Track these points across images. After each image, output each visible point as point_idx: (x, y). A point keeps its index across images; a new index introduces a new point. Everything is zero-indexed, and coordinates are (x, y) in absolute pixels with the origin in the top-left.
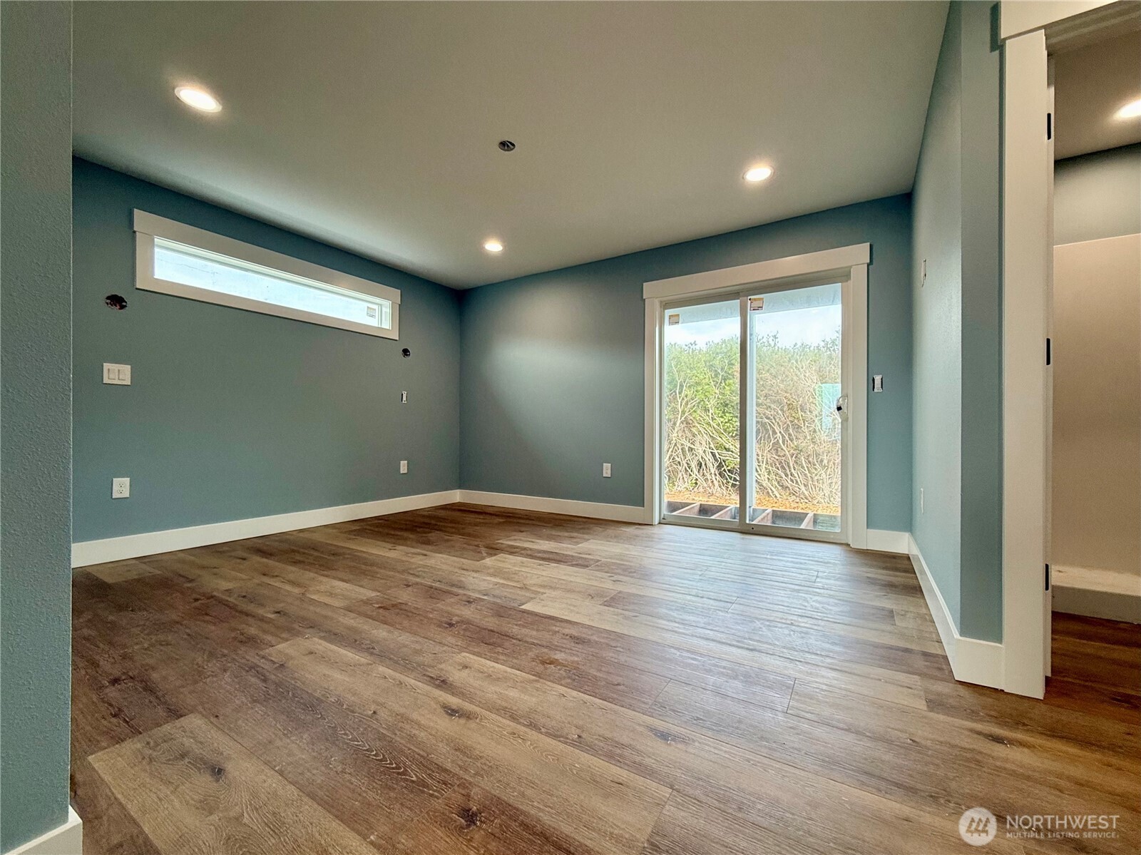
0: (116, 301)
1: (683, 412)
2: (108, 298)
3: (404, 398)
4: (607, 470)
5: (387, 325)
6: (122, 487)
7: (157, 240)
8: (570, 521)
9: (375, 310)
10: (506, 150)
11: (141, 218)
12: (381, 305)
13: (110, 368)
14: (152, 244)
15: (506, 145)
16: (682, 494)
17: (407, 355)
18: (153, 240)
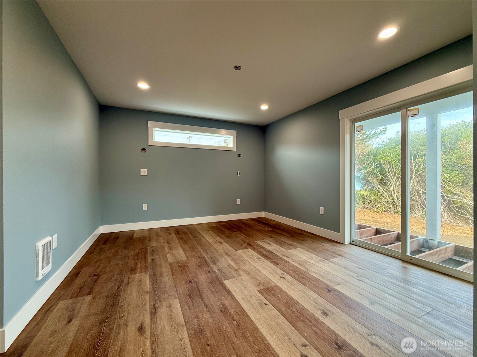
0: (144, 150)
1: (417, 171)
2: (142, 149)
3: (239, 174)
4: (322, 210)
5: (231, 146)
6: (145, 207)
7: (154, 129)
8: (301, 234)
9: (228, 140)
10: (239, 70)
11: (150, 123)
12: (230, 138)
13: (143, 171)
14: (153, 130)
15: (237, 68)
16: (417, 219)
17: (240, 156)
18: (153, 129)
